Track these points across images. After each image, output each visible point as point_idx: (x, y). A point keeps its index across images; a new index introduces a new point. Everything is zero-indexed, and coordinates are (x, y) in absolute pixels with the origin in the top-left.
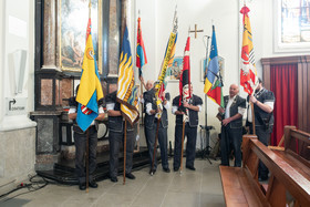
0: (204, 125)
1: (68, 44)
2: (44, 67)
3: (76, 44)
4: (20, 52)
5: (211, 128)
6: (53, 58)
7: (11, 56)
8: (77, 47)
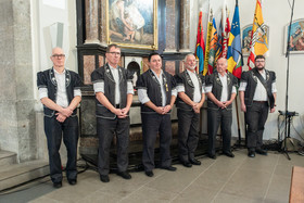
0: (283, 110)
1: (116, 16)
2: (87, 42)
3: (126, 16)
4: (56, 26)
5: (294, 114)
6: (96, 31)
7: (47, 30)
8: (128, 20)
